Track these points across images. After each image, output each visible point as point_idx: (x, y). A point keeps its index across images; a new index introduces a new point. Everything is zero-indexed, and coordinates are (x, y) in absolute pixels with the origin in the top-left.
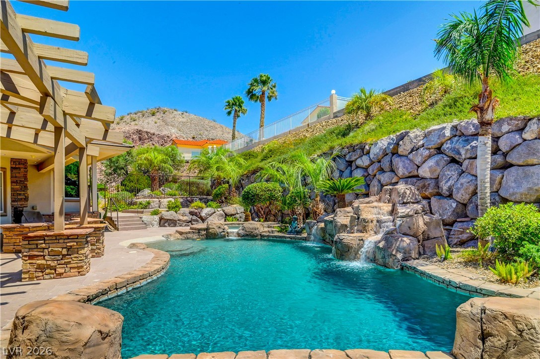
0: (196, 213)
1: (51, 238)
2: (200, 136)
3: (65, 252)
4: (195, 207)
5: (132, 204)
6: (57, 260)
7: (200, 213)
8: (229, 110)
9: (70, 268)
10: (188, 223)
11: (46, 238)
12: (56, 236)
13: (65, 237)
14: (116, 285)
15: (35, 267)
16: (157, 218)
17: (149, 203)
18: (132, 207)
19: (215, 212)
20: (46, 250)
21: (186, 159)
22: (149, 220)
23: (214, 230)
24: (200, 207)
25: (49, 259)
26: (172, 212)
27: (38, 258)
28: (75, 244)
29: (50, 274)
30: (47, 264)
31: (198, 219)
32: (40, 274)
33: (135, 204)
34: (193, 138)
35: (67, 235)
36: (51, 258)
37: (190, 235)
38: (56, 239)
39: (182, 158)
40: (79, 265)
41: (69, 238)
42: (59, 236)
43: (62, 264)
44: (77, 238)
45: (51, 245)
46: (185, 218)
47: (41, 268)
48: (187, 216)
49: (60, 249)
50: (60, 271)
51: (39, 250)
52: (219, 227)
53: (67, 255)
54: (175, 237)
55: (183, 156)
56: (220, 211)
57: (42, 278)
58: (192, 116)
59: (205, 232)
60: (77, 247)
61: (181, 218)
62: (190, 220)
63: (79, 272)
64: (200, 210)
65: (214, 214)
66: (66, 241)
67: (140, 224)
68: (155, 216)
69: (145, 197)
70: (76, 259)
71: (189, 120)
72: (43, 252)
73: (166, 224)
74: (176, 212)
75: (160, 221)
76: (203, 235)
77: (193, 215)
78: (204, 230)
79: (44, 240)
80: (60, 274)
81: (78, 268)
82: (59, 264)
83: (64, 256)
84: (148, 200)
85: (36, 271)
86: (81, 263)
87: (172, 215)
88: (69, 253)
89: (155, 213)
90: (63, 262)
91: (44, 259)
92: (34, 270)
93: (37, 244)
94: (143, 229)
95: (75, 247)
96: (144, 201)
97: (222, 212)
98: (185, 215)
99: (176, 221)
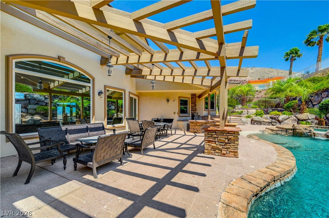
0: (275, 118)
1: (219, 132)
2: (263, 78)
3: (226, 141)
4: (274, 115)
5: (233, 112)
6: (222, 146)
7: (277, 118)
8: (287, 58)
9: (230, 151)
10: (269, 123)
11: (217, 132)
12: (222, 131)
13: (227, 132)
14: (274, 178)
15: (211, 147)
16: (249, 120)
17: (242, 112)
18: (233, 113)
19: (289, 118)
20: (216, 139)
21: (256, 90)
22: (245, 120)
23: (301, 130)
24: (277, 115)
25: (218, 144)
26: (259, 117)
27: (212, 143)
28: (233, 137)
29: (218, 153)
30: (217, 147)
31: (276, 121)
32: (213, 152)
33: (235, 112)
34: (259, 79)
35: (228, 131)
36: (219, 144)
37: (279, 132)
38: (222, 133)
39: (254, 89)
40: (235, 151)
41: (229, 133)
42: (223, 131)
43: (225, 148)
44: (234, 134)
45: (219, 136)
46: (267, 121)
47: (214, 149)
48: (269, 119)
49: (224, 139)
50: (224, 152)
51: (213, 138)
52: (306, 129)
53: (228, 143)
54: (268, 132)
55: (255, 88)
56: (293, 117)
57: (214, 154)
58: (258, 68)
59: (292, 131)
60: (234, 139)
61: (265, 120)
62: (271, 122)
63: (235, 155)
64: (277, 116)
65: (289, 119)
66: (227, 135)
67: (241, 123)
68: (248, 119)
69: (239, 109)
70: (233, 147)
71: (256, 71)
72: (215, 139)
73: (255, 123)
74: (261, 117)
75: (252, 121)
76: (290, 133)
77: (272, 119)
78: (291, 130)
79: (216, 133)
80: (224, 154)
81: (234, 152)
82: (223, 148)
83: (226, 143)
84: (241, 110)
85: (211, 150)
86: (236, 150)
87: (259, 118)
88: (229, 142)
89: (249, 117)
90: (225, 147)
91: (215, 144)
92: (210, 149)
93: (212, 135)
94: (243, 125)
95: (232, 139)
96: (240, 111)
97: (295, 118)
98: (267, 119)
99: (261, 122)
